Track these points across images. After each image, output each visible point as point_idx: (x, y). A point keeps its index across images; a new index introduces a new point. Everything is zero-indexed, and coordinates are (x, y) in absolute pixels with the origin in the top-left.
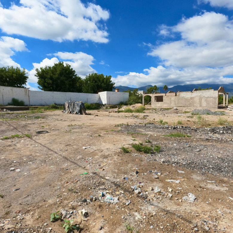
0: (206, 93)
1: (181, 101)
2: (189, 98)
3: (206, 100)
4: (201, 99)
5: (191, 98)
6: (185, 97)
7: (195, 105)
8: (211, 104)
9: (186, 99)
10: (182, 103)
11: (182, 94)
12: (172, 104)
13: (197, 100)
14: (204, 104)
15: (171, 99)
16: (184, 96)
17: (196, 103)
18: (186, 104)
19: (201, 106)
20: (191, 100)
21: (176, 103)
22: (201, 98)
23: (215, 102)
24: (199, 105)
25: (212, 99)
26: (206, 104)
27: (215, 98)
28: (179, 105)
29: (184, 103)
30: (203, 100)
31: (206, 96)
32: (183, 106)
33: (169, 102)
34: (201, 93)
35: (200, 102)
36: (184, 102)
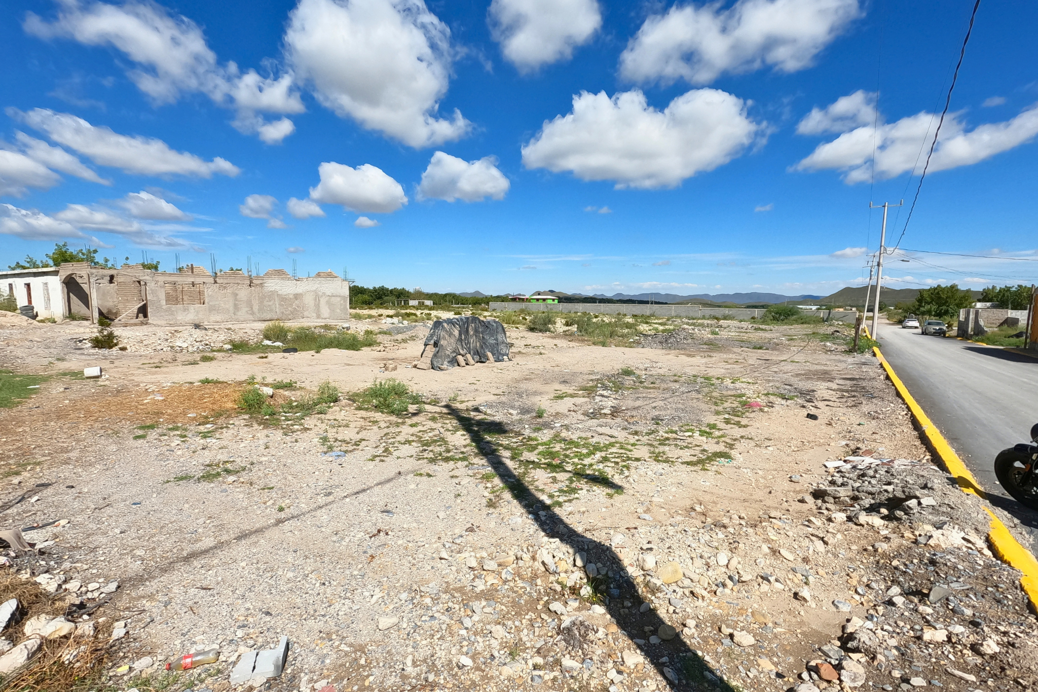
0: (327, 285)
1: (270, 303)
2: (291, 296)
3: (328, 303)
4: (319, 300)
5: (297, 296)
6: (280, 292)
7: (306, 314)
8: (338, 311)
9: (283, 299)
10: (271, 310)
11: (270, 281)
12: (239, 313)
13: (309, 300)
14: (325, 311)
15: (237, 295)
16: (278, 288)
17: (307, 310)
18: (283, 313)
19: (318, 317)
20: (297, 302)
21: (256, 308)
22: (317, 297)
23: (345, 308)
24: (315, 315)
25: (339, 299)
26: (329, 311)
27: (344, 298)
28: (265, 314)
29: (277, 310)
30: (323, 301)
31: (328, 293)
32: (276, 317)
33: (230, 306)
34: (316, 286)
35: (317, 306)
36: (277, 305)
